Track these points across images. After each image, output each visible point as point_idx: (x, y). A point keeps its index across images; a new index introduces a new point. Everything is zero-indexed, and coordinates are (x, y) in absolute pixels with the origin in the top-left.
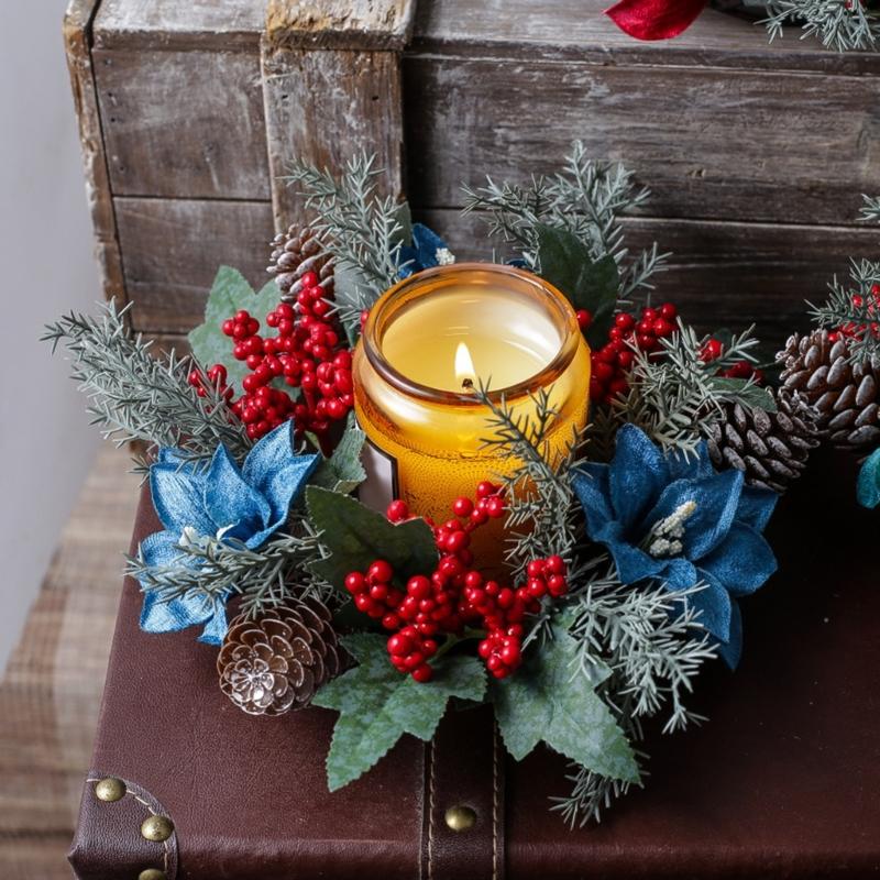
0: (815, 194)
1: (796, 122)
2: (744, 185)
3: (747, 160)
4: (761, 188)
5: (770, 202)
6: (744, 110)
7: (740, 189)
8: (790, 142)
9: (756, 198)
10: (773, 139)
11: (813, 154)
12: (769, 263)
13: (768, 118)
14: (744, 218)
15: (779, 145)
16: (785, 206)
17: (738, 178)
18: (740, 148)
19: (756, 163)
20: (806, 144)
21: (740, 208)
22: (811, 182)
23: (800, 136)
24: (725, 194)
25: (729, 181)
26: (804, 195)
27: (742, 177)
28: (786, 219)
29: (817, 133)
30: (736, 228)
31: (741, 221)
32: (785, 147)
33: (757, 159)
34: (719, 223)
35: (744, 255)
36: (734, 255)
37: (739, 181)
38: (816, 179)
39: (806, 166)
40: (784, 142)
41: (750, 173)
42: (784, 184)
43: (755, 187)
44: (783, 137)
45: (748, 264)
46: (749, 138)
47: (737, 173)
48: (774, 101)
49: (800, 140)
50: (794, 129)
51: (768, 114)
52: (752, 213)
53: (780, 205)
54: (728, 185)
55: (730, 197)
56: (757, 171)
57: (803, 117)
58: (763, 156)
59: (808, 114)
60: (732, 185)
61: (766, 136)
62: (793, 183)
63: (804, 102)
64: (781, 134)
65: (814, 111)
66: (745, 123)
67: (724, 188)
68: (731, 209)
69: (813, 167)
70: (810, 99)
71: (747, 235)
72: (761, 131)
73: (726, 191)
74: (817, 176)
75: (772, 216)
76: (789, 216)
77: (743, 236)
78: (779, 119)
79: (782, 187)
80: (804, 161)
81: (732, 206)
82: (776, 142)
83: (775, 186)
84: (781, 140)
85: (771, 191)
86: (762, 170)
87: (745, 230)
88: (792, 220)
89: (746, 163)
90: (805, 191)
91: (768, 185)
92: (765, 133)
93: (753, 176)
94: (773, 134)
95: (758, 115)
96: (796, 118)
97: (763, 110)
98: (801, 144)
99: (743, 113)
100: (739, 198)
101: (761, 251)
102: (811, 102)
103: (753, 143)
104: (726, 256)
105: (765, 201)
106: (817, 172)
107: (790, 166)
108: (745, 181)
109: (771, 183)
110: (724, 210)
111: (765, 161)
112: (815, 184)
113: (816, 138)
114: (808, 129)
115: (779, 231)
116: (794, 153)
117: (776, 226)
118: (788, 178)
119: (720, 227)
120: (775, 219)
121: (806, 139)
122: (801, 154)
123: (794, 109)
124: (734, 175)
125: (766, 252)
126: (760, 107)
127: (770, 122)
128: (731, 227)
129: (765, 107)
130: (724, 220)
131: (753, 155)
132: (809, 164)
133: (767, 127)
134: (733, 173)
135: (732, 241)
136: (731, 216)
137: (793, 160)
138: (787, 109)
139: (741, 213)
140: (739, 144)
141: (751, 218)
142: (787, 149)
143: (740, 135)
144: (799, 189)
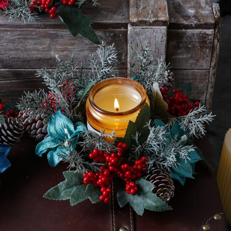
0: (41, 61)
1: (31, 42)
2: (21, 59)
3: (21, 52)
4: (26, 60)
5: (29, 64)
6: (17, 39)
7: (21, 60)
8: (31, 47)
9: (25, 62)
10: (26, 47)
11: (38, 50)
12: (33, 80)
13: (24, 41)
14: (24, 68)
15: (28, 48)
16: (34, 64)
17: (20, 57)
18: (18, 49)
19: (23, 53)
20: (35, 48)
21: (22, 65)
22: (39, 58)
23: (33, 45)
24: (17, 62)
25: (18, 58)
26: (38, 61)
27: (21, 57)
28: (35, 68)
29: (37, 45)
30: (22, 71)
31: (23, 69)
32: (30, 49)
33: (23, 52)
34: (17, 70)
35: (26, 78)
36: (23, 78)
37: (20, 58)
38: (40, 57)
39: (36, 54)
40: (29, 47)
41: (22, 56)
42: (32, 58)
43: (25, 60)
44: (29, 46)
45: (28, 80)
46: (20, 47)
47: (19, 56)
48: (24, 37)
49: (34, 47)
50: (31, 44)
51: (24, 40)
52: (26, 66)
53: (32, 64)
54: (17, 59)
55: (19, 62)
56: (24, 56)
57: (33, 40)
58: (25, 52)
59: (34, 40)
60: (18, 59)
61: (24, 46)
62: (34, 58)
63: (32, 37)
64: (28, 45)
65: (36, 39)
66: (18, 43)
67: (16, 60)
68: (20, 66)
69: (39, 54)
70: (34, 35)
71: (26, 72)
72: (23, 45)
73: (17, 61)
74: (40, 56)
75: (31, 67)
76: (35, 67)
77: (24, 73)
78: (27, 41)
79: (32, 59)
80: (36, 52)
81: (20, 65)
82: (27, 47)
83: (30, 59)
84: (28, 47)
85: (29, 61)
86: (25, 55)
87: (25, 71)
88: (36, 68)
89: (21, 53)
90: (38, 60)
91: (28, 59)
92: (24, 45)
93: (23, 57)
94: (26, 45)
95: (21, 41)
96: (31, 41)
97: (22, 39)
98: (34, 48)
99: (17, 40)
100: (21, 63)
101: (30, 76)
102: (34, 36)
103: (21, 48)
104: (21, 78)
105: (28, 63)
106: (40, 55)
107: (33, 54)
108: (22, 58)
109: (29, 58)
110: (17, 66)
111: (26, 53)
112: (40, 58)
113: (38, 46)
114: (35, 44)
115: (34, 71)
116: (33, 50)
117: (33, 70)
118: (33, 57)
119: (18, 70)
120: (32, 68)
121: (35, 46)
122: (35, 51)
123: (30, 39)
124: (18, 57)
125: (32, 77)
126: (21, 38)
127: (25, 42)
128: (21, 70)
129: (22, 38)
130: (19, 69)
131: (22, 51)
132: (37, 53)
133: (24, 44)
134: (18, 56)
135: (22, 74)
136: (20, 68)
137: (33, 52)
138: (28, 38)
139: (22, 66)
140: (18, 48)
141: (26, 68)
142: (31, 49)
143: (17, 46)
144: (36, 60)
